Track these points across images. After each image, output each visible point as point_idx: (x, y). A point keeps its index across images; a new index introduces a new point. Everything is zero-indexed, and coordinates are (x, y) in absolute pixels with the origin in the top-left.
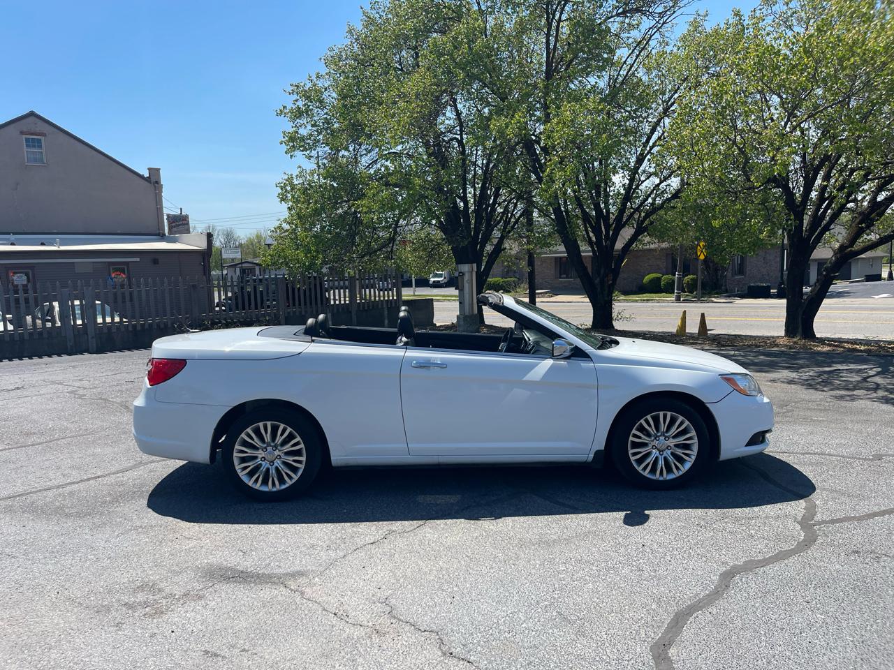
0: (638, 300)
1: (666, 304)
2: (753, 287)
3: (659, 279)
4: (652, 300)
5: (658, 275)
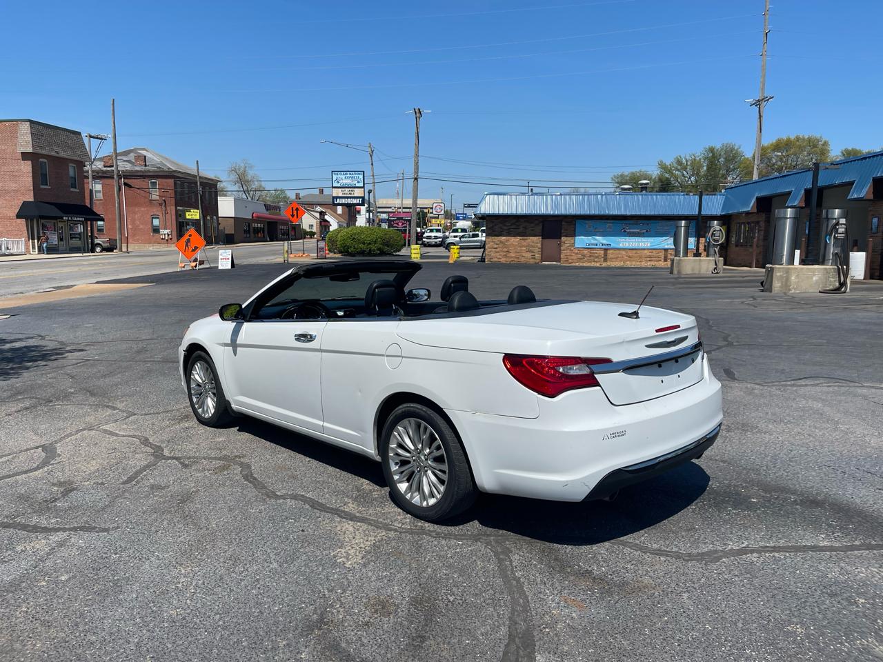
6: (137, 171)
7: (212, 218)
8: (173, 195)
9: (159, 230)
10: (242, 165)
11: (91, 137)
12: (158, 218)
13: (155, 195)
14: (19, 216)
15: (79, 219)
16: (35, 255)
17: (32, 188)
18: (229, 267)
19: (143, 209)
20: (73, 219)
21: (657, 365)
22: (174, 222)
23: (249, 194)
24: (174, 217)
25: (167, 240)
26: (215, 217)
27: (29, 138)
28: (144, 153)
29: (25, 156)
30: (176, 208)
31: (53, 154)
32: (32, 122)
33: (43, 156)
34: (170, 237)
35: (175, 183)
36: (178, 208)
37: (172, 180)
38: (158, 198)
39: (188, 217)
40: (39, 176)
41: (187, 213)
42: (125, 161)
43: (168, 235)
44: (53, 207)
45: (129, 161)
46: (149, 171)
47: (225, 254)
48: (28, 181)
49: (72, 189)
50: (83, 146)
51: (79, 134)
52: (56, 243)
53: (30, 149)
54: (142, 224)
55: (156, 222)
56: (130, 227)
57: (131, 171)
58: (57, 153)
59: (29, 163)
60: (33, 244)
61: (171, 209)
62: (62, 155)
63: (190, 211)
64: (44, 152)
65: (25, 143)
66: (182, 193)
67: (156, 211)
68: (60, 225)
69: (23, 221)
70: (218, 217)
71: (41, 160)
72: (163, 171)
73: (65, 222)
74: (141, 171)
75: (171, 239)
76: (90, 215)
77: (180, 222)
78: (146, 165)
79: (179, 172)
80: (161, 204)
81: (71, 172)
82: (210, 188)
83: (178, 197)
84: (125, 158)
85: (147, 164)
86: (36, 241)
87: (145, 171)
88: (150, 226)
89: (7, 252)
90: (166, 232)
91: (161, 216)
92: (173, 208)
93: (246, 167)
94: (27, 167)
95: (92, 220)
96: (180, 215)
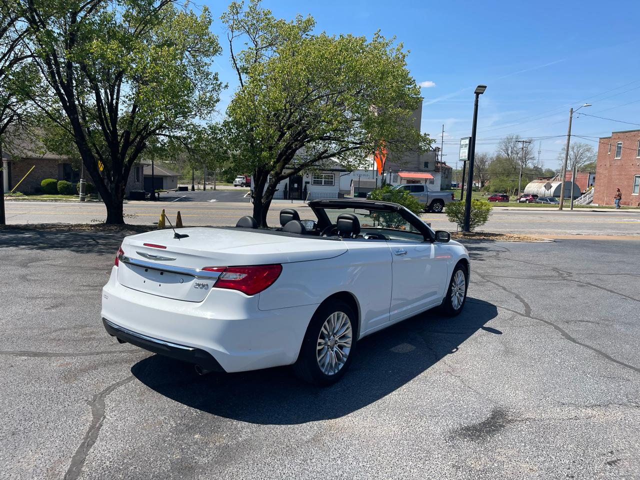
0: (47, 200)
1: (73, 204)
2: (134, 192)
3: (55, 184)
4: (60, 200)
5: (55, 180)
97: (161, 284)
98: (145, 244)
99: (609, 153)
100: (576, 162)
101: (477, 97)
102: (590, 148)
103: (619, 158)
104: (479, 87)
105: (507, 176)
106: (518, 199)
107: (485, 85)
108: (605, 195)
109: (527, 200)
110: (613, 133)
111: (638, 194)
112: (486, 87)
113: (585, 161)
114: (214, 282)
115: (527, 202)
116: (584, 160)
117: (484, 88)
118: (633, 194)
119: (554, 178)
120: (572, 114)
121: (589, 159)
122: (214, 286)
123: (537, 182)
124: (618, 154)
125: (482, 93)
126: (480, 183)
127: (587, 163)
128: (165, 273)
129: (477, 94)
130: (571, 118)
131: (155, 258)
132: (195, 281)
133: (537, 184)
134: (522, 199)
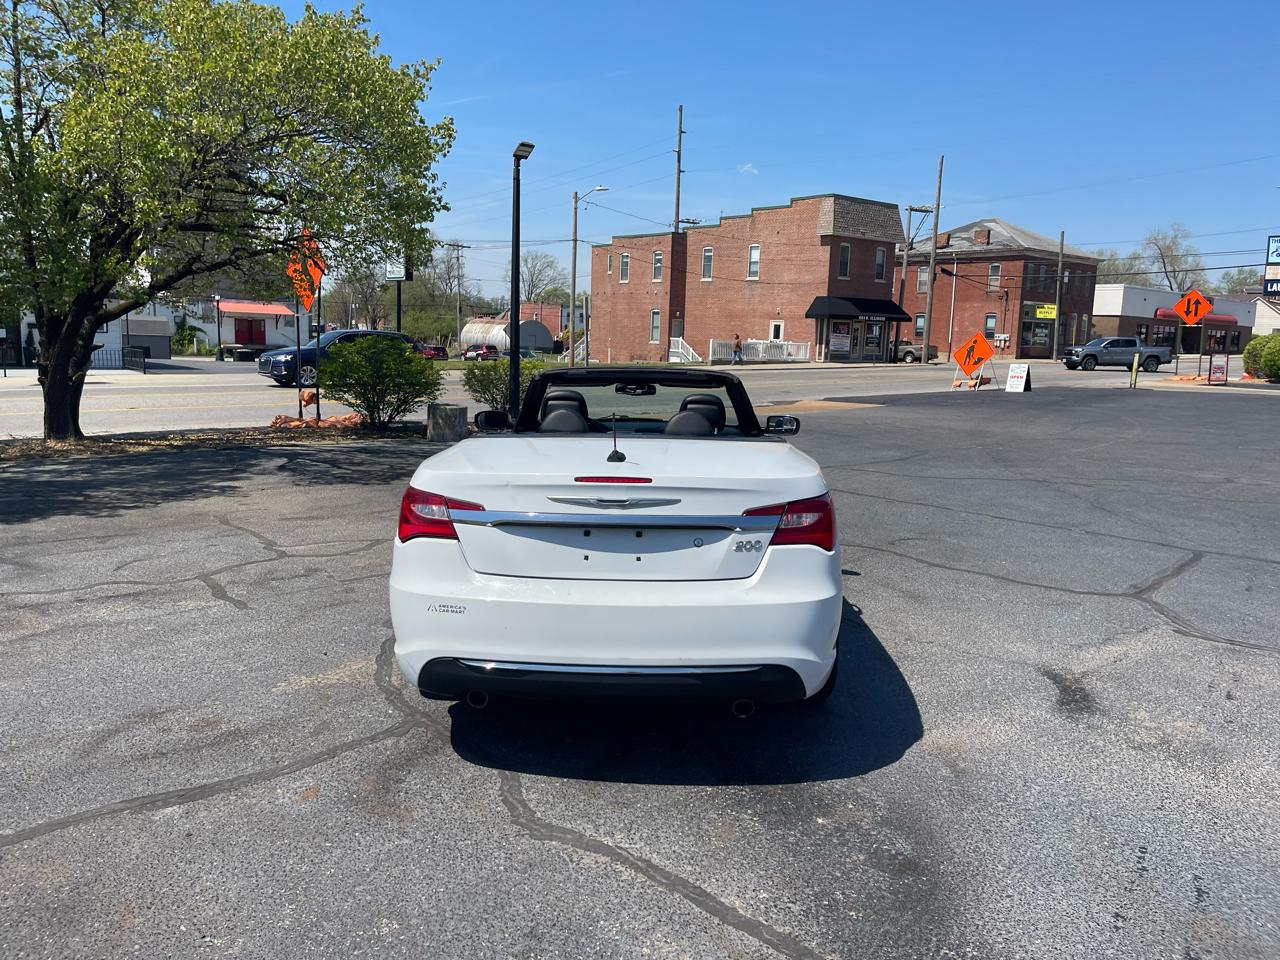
6: (975, 252)
7: (1080, 317)
8: (1020, 284)
9: (993, 334)
10: (1171, 233)
11: (912, 210)
12: (994, 317)
13: (995, 283)
14: (808, 316)
15: (878, 318)
16: (820, 363)
17: (827, 280)
18: (1021, 389)
19: (976, 305)
20: (872, 318)
21: (582, 530)
22: (1016, 323)
23: (1175, 278)
24: (1017, 316)
25: (1003, 349)
26: (1085, 317)
27: (830, 217)
28: (991, 225)
29: (825, 240)
30: (1022, 303)
31: (858, 235)
32: (837, 197)
33: (845, 239)
34: (1007, 344)
35: (1026, 267)
36: (1025, 302)
37: (1022, 263)
38: (998, 289)
39: (1039, 315)
40: (838, 265)
41: (1038, 311)
42: (963, 239)
43: (1005, 341)
44: (847, 303)
45: (968, 239)
46: (991, 251)
47: (1018, 370)
48: (823, 272)
49: (877, 281)
50: (899, 223)
51: (896, 207)
52: (847, 349)
53: (830, 232)
54: (972, 325)
55: (991, 323)
56: (956, 329)
57: (968, 253)
58: (863, 234)
59: (828, 248)
60: (820, 348)
61: (1015, 305)
62: (869, 236)
63: (1043, 307)
64: (846, 234)
65: (826, 225)
66: (1035, 280)
67: (995, 307)
68: (856, 326)
69: (812, 322)
70: (1091, 316)
71: (843, 244)
72: (1011, 250)
73: (861, 322)
74: (980, 252)
75: (1008, 347)
76: (895, 313)
77: (1024, 323)
78: (988, 243)
79: (1034, 250)
80: (1001, 298)
81: (879, 258)
82: (1084, 272)
83: (1028, 285)
84: (964, 235)
85: (991, 241)
86: (823, 346)
87: (986, 252)
88: (982, 329)
89: (790, 359)
90: (1002, 337)
91: (998, 316)
92: (1019, 302)
93: (1176, 237)
94: (825, 253)
95: (899, 320)
96: (1026, 313)
97: (642, 556)
98: (577, 479)
99: (609, 273)
100: (533, 286)
101: (517, 165)
102: (552, 262)
103: (626, 282)
104: (523, 145)
105: (422, 310)
106: (462, 354)
107: (530, 142)
108: (608, 344)
109: (478, 355)
110: (614, 237)
111: (658, 342)
112: (533, 147)
113: (546, 285)
114: (770, 535)
115: (480, 359)
116: (545, 282)
117: (529, 149)
118: (651, 342)
119: (503, 314)
120: (576, 202)
121: (553, 280)
122: (773, 542)
123: (482, 322)
124: (624, 274)
125: (526, 158)
126: (369, 325)
127: (550, 287)
128: (645, 532)
129: (518, 158)
130: (576, 209)
131: (621, 504)
132: (732, 539)
133: (481, 325)
134: (470, 354)
